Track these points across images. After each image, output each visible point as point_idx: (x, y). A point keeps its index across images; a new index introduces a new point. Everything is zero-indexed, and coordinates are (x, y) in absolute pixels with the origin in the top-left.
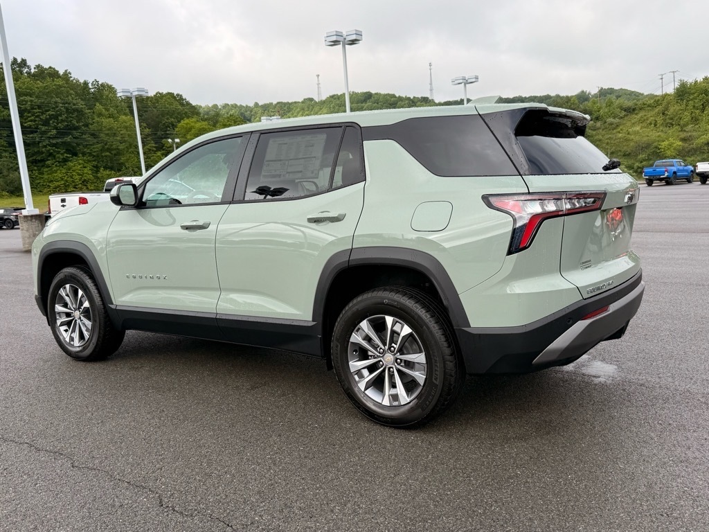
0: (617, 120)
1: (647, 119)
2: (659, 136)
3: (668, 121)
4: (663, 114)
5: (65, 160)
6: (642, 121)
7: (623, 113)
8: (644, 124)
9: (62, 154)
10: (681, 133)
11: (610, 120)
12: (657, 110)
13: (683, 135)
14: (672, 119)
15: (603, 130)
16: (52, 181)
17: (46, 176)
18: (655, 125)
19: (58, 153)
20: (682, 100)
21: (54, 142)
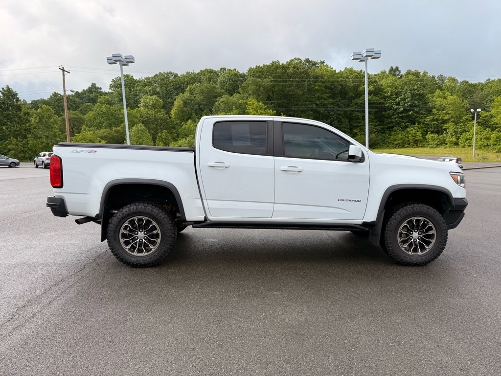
5: (407, 127)
9: (405, 123)
16: (395, 140)
17: (392, 137)
19: (402, 122)
21: (401, 115)
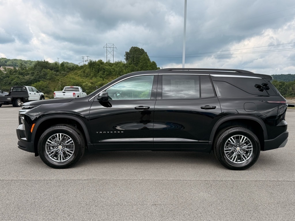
0: (66, 73)
1: (78, 74)
2: (82, 81)
3: (86, 75)
4: (84, 72)
6: (76, 74)
7: (69, 70)
8: (77, 76)
10: (90, 80)
11: (63, 72)
12: (81, 70)
13: (91, 81)
14: (87, 74)
15: (60, 76)
18: (81, 76)
20: (90, 67)
